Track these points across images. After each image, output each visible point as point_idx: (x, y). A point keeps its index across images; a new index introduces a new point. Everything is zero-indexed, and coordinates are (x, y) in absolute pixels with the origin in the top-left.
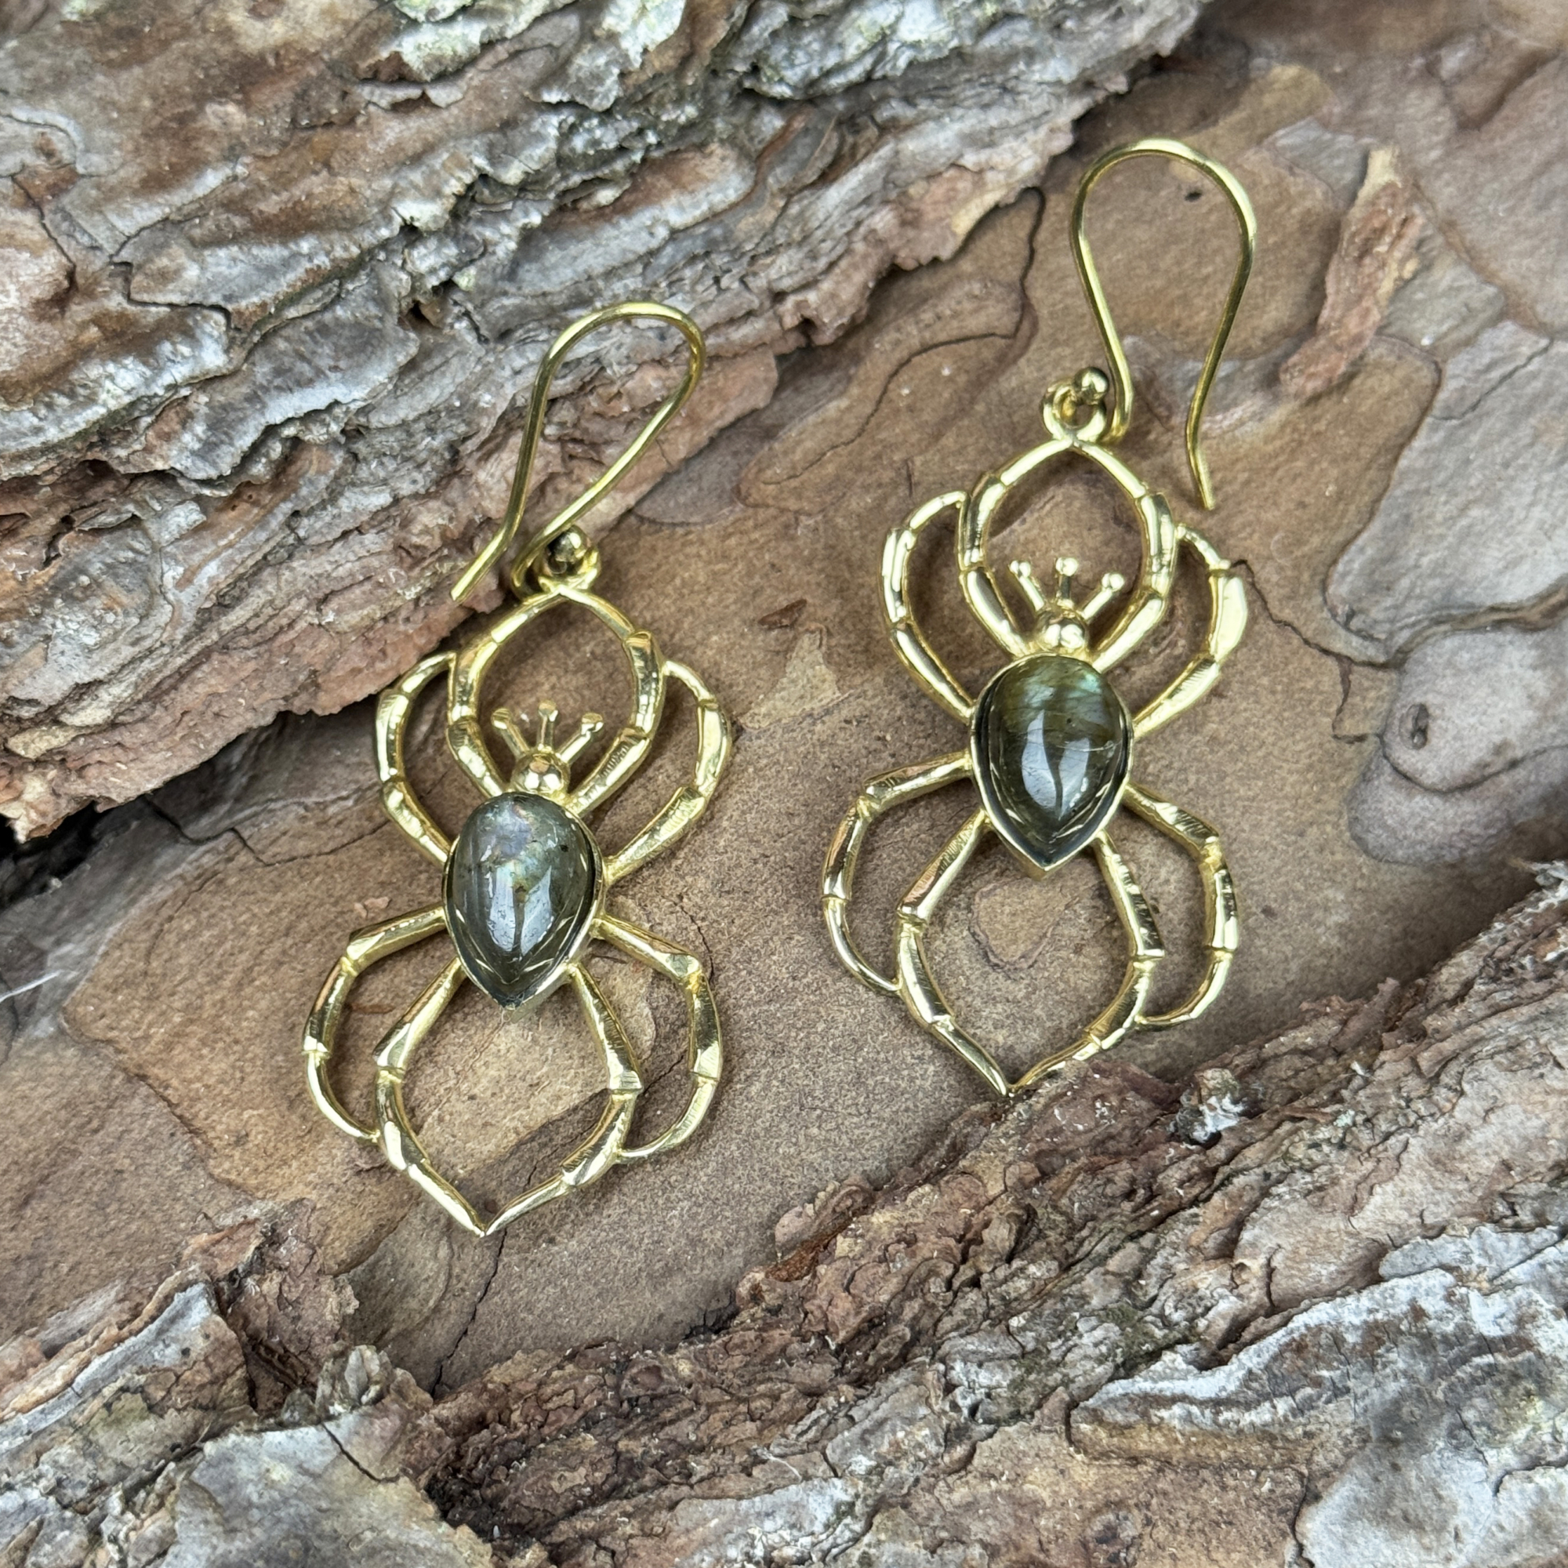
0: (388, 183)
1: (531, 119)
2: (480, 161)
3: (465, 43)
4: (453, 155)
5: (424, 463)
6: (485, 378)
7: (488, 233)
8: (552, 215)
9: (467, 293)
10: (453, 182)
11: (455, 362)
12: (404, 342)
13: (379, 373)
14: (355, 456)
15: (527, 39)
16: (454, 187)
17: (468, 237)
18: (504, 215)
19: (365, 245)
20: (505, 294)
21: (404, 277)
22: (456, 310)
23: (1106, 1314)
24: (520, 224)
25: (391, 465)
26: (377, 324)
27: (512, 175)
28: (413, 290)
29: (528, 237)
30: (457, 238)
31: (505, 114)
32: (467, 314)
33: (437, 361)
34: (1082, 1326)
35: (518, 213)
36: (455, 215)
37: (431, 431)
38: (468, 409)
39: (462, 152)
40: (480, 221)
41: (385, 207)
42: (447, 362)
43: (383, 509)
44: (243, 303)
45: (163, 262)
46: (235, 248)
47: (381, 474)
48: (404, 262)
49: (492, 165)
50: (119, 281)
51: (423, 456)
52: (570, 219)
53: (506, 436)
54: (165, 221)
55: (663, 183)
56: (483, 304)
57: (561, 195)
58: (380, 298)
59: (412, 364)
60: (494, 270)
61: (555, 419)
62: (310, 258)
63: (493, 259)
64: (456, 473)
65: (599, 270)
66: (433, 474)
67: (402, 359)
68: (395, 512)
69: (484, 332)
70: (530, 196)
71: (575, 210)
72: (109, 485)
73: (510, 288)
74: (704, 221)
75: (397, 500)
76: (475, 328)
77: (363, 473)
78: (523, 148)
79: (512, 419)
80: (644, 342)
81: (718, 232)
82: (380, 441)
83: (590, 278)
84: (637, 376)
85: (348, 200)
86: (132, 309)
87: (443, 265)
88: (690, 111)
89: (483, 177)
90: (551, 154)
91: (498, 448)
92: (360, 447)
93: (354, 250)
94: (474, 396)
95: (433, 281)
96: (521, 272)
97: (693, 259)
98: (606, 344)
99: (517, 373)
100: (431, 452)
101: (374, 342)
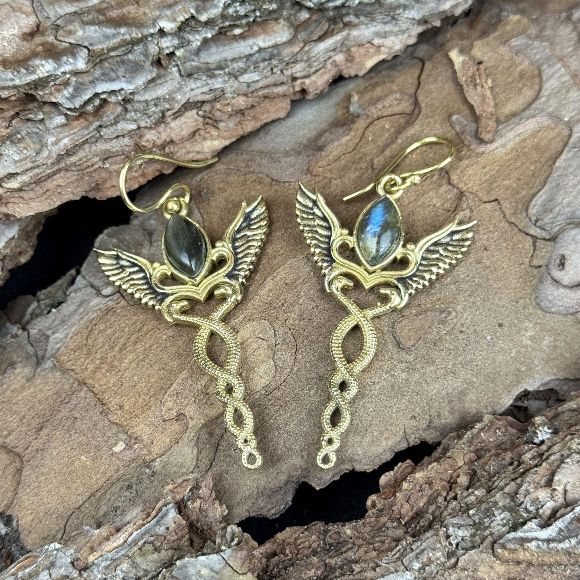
0: (158, 13)
2: (193, 11)
4: (183, 7)
5: (152, 116)
6: (179, 89)
7: (191, 38)
8: (216, 35)
9: (179, 58)
10: (181, 17)
11: (169, 82)
12: (151, 72)
13: (139, 81)
14: (126, 110)
16: (181, 19)
17: (183, 38)
18: (198, 32)
19: (144, 34)
20: (193, 60)
21: (157, 48)
22: (174, 63)
23: (505, 508)
24: (203, 36)
25: (139, 115)
26: (143, 63)
27: (203, 18)
28: (159, 53)
29: (205, 41)
30: (179, 38)
32: (177, 65)
33: (163, 80)
34: (496, 513)
35: (203, 32)
36: (180, 29)
37: (156, 105)
38: (171, 99)
39: (187, 6)
40: (189, 33)
41: (155, 21)
42: (166, 82)
43: (133, 130)
44: (96, 47)
45: (71, 27)
46: (97, 27)
47: (135, 118)
48: (158, 43)
49: (197, 13)
50: (54, 31)
51: (151, 114)
52: (223, 37)
53: (184, 112)
54: (75, 12)
55: (259, 30)
56: (184, 63)
57: (221, 28)
58: (146, 55)
59: (153, 80)
60: (190, 51)
61: (203, 109)
62: (123, 35)
63: (191, 47)
64: (163, 122)
65: (229, 58)
66: (154, 121)
67: (149, 77)
68: (138, 132)
69: (182, 73)
70: (209, 27)
71: (225, 34)
72: (36, 104)
73: (196, 59)
74: (273, 47)
75: (139, 128)
76: (180, 71)
77: (128, 116)
78: (209, 9)
79: (188, 106)
80: (241, 87)
81: (275, 52)
82: (136, 106)
83: (226, 60)
84: (237, 99)
85: (143, 17)
86: (56, 42)
87: (172, 46)
88: (274, 6)
89: (193, 17)
90: (219, 13)
91: (181, 116)
92: (129, 106)
93: (140, 36)
94: (174, 95)
95: (167, 51)
96: (201, 54)
97: (264, 60)
98: (227, 85)
99: (192, 90)
100: (155, 113)
101: (140, 70)
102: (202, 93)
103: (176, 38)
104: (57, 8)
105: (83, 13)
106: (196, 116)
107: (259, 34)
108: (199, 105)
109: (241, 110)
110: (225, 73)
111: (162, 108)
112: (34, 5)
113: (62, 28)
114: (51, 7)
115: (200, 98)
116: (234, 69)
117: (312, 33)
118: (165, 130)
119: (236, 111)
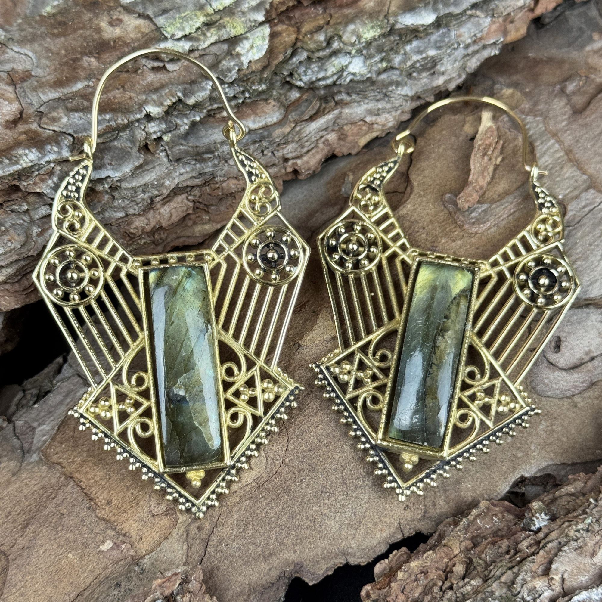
0: (144, 97)
1: (202, 82)
2: (180, 94)
3: (183, 49)
4: (170, 91)
5: (140, 203)
6: (168, 175)
7: (178, 121)
8: (205, 117)
9: (167, 143)
10: (168, 101)
11: (157, 167)
12: (138, 158)
13: (127, 169)
14: (113, 198)
15: (207, 51)
16: (168, 102)
17: (170, 122)
18: (186, 116)
19: (130, 120)
20: (182, 144)
21: (144, 133)
22: (162, 148)
24: (191, 120)
25: (127, 202)
26: (129, 150)
27: (191, 101)
28: (146, 138)
29: (194, 124)
30: (166, 122)
31: (193, 78)
32: (165, 150)
33: (151, 166)
35: (191, 115)
36: (167, 113)
37: (144, 192)
38: (159, 185)
39: (174, 90)
40: (176, 117)
41: (141, 106)
42: (154, 167)
43: (121, 218)
44: (80, 135)
45: (55, 114)
46: (82, 114)
47: (123, 205)
48: (145, 127)
49: (184, 96)
50: (38, 119)
51: (139, 200)
52: (212, 120)
53: (174, 197)
54: (59, 98)
55: (249, 111)
56: (172, 147)
57: (209, 111)
58: (133, 140)
59: (141, 166)
60: (179, 136)
61: (193, 194)
62: (109, 121)
63: (179, 131)
64: (152, 208)
65: (219, 141)
66: (143, 208)
67: (136, 164)
68: (126, 219)
69: (170, 158)
70: (197, 110)
71: (214, 117)
72: (20, 194)
73: (184, 142)
74: (263, 128)
75: (127, 215)
76: (168, 156)
77: (116, 204)
78: (197, 92)
79: (176, 191)
80: (231, 170)
81: (266, 133)
82: (124, 193)
83: (215, 143)
84: (227, 182)
85: (128, 101)
86: (40, 130)
87: (159, 131)
88: (264, 87)
89: (180, 100)
90: (207, 96)
91: (170, 201)
92: (116, 194)
93: (126, 121)
94: (162, 181)
95: (154, 136)
96: (189, 137)
97: (255, 142)
98: (217, 168)
99: (181, 174)
100: (143, 200)
101: (127, 156)
102: (191, 178)
103: (163, 122)
104: (40, 95)
105: (68, 99)
106: (185, 201)
107: (249, 116)
108: (189, 189)
109: (232, 193)
110: (214, 156)
111: (151, 195)
112: (17, 91)
113: (46, 114)
114: (34, 93)
115: (189, 183)
116: (223, 151)
117: (303, 113)
118: (154, 216)
119: (227, 195)
